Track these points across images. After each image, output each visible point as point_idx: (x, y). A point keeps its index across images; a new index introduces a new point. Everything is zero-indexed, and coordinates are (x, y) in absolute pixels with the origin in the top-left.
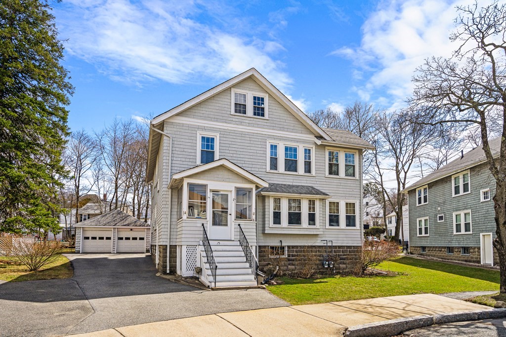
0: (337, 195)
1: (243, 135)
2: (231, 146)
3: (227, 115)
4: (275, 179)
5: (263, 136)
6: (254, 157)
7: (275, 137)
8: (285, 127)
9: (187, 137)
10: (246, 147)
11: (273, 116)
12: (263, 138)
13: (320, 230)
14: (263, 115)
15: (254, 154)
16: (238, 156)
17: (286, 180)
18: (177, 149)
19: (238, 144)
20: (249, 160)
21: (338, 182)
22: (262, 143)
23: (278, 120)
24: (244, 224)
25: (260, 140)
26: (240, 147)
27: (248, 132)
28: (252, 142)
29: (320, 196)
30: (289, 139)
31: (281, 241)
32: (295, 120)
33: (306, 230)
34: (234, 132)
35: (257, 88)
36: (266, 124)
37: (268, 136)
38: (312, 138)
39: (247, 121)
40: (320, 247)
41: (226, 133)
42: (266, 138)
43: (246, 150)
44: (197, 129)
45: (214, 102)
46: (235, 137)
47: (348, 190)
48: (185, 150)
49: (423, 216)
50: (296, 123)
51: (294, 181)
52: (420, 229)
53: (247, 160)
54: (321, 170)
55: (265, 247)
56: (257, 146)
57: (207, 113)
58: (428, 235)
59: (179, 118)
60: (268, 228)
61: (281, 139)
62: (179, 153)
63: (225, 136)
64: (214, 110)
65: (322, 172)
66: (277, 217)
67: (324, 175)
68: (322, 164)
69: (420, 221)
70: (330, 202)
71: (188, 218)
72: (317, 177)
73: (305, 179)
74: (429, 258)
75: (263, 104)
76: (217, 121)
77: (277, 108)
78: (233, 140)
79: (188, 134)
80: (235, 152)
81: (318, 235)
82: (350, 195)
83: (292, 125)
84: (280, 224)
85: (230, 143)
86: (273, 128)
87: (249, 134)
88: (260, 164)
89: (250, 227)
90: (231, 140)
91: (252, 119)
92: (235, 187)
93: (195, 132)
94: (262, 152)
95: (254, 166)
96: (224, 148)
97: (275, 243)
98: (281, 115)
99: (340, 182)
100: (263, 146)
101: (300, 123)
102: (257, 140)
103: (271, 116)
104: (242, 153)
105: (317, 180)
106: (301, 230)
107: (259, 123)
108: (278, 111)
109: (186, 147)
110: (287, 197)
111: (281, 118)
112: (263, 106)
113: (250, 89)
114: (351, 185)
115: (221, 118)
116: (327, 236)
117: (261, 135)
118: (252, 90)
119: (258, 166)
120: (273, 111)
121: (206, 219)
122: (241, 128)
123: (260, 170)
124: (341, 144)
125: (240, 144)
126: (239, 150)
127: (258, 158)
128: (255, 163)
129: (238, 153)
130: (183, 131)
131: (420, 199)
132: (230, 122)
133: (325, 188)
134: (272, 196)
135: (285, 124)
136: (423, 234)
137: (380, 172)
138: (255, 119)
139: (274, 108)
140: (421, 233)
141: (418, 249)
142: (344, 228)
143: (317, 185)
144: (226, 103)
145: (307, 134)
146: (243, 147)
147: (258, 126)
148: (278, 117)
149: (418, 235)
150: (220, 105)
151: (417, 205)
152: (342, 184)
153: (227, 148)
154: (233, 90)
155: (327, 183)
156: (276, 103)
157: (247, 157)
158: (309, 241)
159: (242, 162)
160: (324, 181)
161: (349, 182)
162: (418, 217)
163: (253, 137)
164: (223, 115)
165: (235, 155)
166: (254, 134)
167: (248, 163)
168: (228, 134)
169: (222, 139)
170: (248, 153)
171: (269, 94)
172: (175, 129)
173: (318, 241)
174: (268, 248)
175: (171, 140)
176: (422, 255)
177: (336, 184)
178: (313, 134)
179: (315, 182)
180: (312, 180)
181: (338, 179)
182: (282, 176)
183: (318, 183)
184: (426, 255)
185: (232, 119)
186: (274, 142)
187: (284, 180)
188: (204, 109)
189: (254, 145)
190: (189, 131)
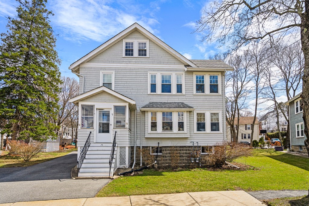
0: (203, 107)
1: (131, 71)
2: (123, 78)
3: (120, 58)
4: (154, 99)
5: (145, 69)
6: (139, 85)
7: (154, 69)
8: (162, 61)
9: (94, 76)
10: (133, 79)
11: (153, 55)
12: (146, 71)
13: (187, 134)
14: (145, 55)
15: (139, 83)
16: (128, 85)
17: (163, 99)
18: (88, 84)
19: (128, 76)
20: (136, 87)
21: (204, 98)
22: (144, 75)
23: (157, 57)
24: (119, 131)
25: (143, 73)
26: (129, 79)
27: (135, 68)
28: (137, 75)
29: (187, 109)
30: (165, 70)
31: (159, 143)
32: (169, 55)
33: (176, 134)
34: (125, 69)
35: (142, 37)
36: (147, 61)
37: (149, 69)
38: (182, 67)
39: (134, 61)
40: (190, 146)
41: (119, 70)
42: (147, 71)
43: (133, 81)
44: (100, 70)
45: (112, 50)
46: (125, 72)
47: (212, 103)
48: (93, 84)
49: (300, 122)
50: (170, 57)
51: (169, 99)
52: (298, 132)
53: (134, 87)
54: (190, 89)
55: (147, 147)
56: (141, 77)
57: (107, 58)
58: (303, 136)
59: (89, 64)
60: (147, 134)
61: (158, 70)
62: (89, 86)
63: (119, 72)
64: (111, 56)
65: (190, 91)
66: (154, 125)
67: (192, 94)
68: (190, 85)
69: (298, 126)
70: (197, 113)
71: (81, 128)
72: (186, 96)
73: (177, 97)
74: (304, 154)
75: (146, 47)
76: (113, 63)
77: (155, 49)
78: (124, 74)
79: (95, 74)
80: (126, 83)
81: (188, 138)
82: (214, 107)
83: (167, 59)
84: (156, 131)
85: (122, 76)
86: (153, 63)
87: (135, 69)
88: (144, 89)
89: (124, 133)
90: (123, 74)
91: (137, 59)
92: (114, 105)
93: (98, 72)
94: (145, 81)
95: (139, 91)
96: (118, 80)
97: (154, 144)
98: (159, 53)
99: (205, 98)
100: (145, 77)
101: (173, 57)
102: (141, 73)
103: (150, 55)
104: (130, 83)
105: (186, 97)
106: (173, 134)
107: (142, 61)
108: (156, 51)
109: (93, 82)
110: (161, 111)
111: (159, 55)
112: (145, 49)
113: (136, 38)
114: (215, 99)
115: (116, 60)
116: (195, 138)
117: (144, 69)
118: (138, 38)
119: (142, 91)
120: (153, 51)
121: (93, 128)
122: (130, 66)
123: (143, 93)
124: (204, 69)
125: (129, 77)
126: (128, 81)
127: (142, 85)
128: (140, 89)
129: (127, 83)
130: (91, 72)
131: (297, 108)
132: (122, 62)
133: (193, 103)
134: (150, 111)
135: (161, 59)
136: (300, 136)
137: (273, 92)
138: (139, 59)
139: (153, 49)
140: (298, 135)
141: (297, 147)
142: (209, 132)
143: (187, 101)
144: (119, 50)
145: (179, 64)
146: (131, 79)
147: (142, 63)
148: (156, 55)
149: (297, 137)
150: (115, 52)
151: (296, 113)
152: (207, 99)
153: (120, 80)
154: (124, 40)
155: (195, 99)
156: (155, 45)
157: (134, 85)
158: (180, 143)
159: (130, 89)
160: (193, 97)
161: (213, 98)
162: (296, 123)
163: (138, 71)
164: (117, 58)
165: (125, 85)
166: (139, 69)
167: (135, 89)
168: (121, 70)
169: (116, 74)
170: (135, 83)
171: (150, 40)
172: (86, 71)
173: (188, 143)
174: (150, 148)
175: (84, 78)
176: (300, 152)
177: (202, 99)
178: (183, 64)
179: (185, 99)
180: (183, 97)
181: (204, 96)
182: (160, 97)
183: (187, 99)
184: (303, 152)
185: (123, 60)
186: (153, 73)
187: (161, 99)
188: (105, 56)
189: (139, 77)
190: (95, 72)
